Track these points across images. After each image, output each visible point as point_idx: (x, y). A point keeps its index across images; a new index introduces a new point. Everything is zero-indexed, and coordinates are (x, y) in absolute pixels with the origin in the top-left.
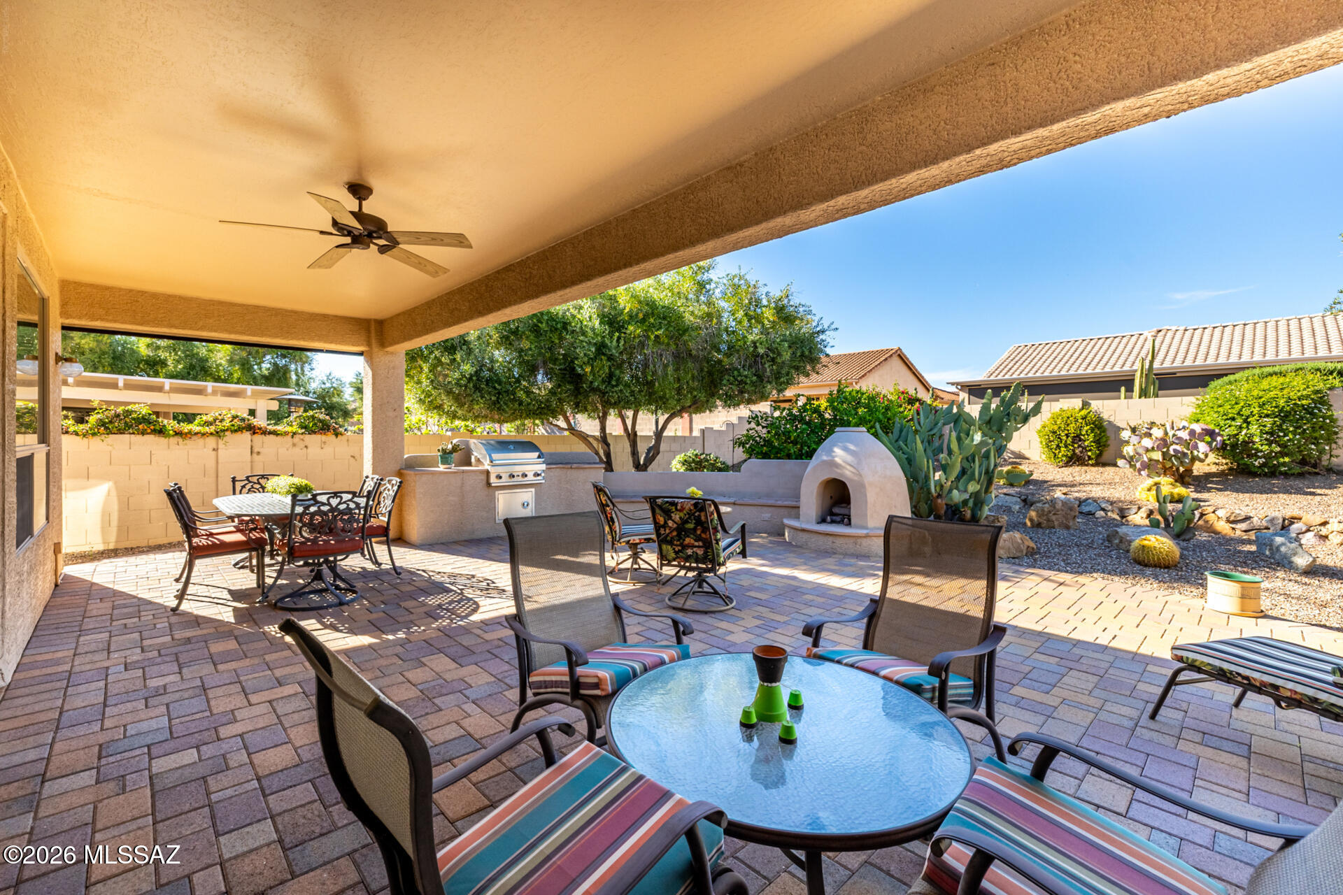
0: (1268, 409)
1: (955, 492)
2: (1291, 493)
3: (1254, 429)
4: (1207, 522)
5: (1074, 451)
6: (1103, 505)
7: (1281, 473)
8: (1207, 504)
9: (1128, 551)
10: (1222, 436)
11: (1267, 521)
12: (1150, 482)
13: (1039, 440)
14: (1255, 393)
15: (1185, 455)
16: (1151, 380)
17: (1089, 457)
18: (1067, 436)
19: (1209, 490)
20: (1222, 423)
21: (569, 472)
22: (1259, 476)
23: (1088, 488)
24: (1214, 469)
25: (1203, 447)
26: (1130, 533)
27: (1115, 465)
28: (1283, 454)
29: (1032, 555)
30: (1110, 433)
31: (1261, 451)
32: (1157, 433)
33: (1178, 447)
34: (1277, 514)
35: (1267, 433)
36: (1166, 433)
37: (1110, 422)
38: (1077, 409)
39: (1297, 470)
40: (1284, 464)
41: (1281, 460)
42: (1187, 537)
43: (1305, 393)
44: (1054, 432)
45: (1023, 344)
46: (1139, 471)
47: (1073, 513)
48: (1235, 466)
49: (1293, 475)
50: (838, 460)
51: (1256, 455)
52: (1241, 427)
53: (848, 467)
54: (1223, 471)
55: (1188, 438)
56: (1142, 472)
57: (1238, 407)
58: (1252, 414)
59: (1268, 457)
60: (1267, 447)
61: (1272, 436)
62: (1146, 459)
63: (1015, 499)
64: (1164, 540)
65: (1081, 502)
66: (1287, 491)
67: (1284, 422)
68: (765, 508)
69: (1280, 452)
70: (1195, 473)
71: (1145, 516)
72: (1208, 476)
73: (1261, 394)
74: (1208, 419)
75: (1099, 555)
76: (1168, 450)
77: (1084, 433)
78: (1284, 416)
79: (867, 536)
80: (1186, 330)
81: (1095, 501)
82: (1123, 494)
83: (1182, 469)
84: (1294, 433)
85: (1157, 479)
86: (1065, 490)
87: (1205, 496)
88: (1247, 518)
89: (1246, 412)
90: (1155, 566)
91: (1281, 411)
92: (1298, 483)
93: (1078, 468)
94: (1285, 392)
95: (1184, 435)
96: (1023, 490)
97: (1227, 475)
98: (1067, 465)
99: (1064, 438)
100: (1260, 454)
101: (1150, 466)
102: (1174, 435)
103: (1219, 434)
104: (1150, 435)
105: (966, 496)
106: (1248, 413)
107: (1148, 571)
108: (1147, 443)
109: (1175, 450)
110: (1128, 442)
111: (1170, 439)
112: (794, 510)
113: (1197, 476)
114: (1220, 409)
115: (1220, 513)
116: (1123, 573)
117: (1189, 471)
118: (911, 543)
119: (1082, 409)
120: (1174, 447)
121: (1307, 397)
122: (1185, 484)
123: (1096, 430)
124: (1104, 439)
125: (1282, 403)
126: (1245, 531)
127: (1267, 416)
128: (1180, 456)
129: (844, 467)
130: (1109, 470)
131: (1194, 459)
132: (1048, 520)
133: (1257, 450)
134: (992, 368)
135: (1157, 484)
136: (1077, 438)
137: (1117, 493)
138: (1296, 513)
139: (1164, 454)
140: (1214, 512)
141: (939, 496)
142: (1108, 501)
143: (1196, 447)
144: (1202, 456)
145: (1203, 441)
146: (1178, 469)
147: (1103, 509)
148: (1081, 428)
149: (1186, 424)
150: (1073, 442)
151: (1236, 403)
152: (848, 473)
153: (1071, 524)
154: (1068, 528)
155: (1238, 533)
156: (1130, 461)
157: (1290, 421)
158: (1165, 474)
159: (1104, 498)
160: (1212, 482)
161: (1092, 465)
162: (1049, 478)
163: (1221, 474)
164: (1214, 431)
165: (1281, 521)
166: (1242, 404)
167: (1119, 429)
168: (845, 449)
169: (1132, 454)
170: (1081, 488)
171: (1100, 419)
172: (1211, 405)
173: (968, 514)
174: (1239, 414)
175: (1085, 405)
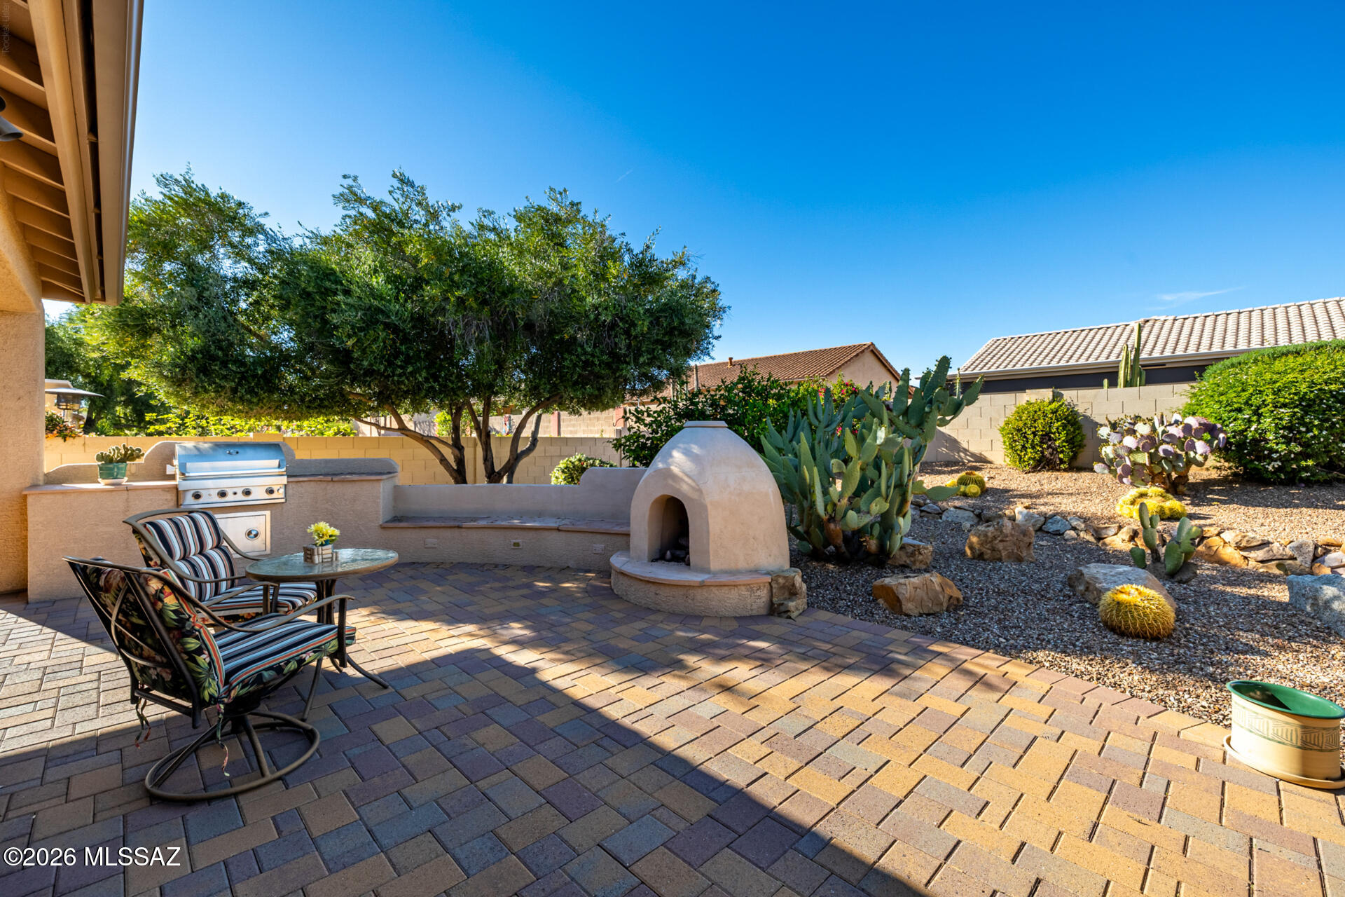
0: (1285, 397)
1: (851, 514)
2: (1316, 507)
3: (1267, 422)
4: (1210, 548)
5: (1042, 452)
6: (1074, 523)
7: (1302, 480)
8: (1208, 522)
9: (1096, 605)
10: (1225, 432)
11: (1293, 549)
12: (1134, 492)
13: (1002, 440)
14: (1268, 376)
15: (1178, 457)
16: (1137, 371)
17: (1061, 460)
18: (1034, 434)
19: (1210, 502)
20: (1225, 416)
21: (330, 487)
22: (1273, 484)
23: (1056, 500)
24: (1214, 475)
25: (1200, 446)
26: (1100, 576)
27: (1091, 470)
28: (1305, 456)
29: (955, 610)
30: (1086, 431)
31: (1277, 452)
32: (1143, 429)
33: (1169, 447)
34: (1303, 538)
35: (1284, 428)
36: (1154, 429)
37: (1085, 417)
38: (1047, 401)
39: (1322, 476)
40: (1306, 469)
41: (1304, 463)
42: (1185, 577)
43: (1332, 375)
44: (1019, 430)
45: (1001, 338)
46: (1121, 478)
47: (1027, 540)
48: (1241, 470)
49: (1318, 482)
50: (675, 469)
51: (1269, 456)
52: (1249, 421)
53: (686, 479)
54: (1226, 477)
55: (1182, 435)
56: (1125, 480)
57: (1245, 395)
58: (1264, 404)
59: (1285, 459)
60: (1284, 447)
61: (1290, 432)
62: (1128, 463)
63: (967, 514)
64: (1151, 593)
65: (1047, 518)
66: (1311, 505)
67: (1306, 413)
68: (599, 536)
69: (1301, 453)
70: (1191, 480)
71: (1127, 538)
72: (1207, 484)
73: (1275, 377)
74: (1207, 411)
75: (1053, 611)
76: (1157, 451)
77: (1054, 430)
78: (1307, 405)
79: (702, 585)
80: (1175, 320)
81: (1064, 517)
82: (1100, 507)
83: (1174, 475)
84: (1320, 428)
85: (1143, 489)
86: (1027, 502)
87: (1204, 510)
88: (1265, 544)
89: (1256, 401)
90: (1137, 636)
91: (1302, 399)
92: (1325, 493)
93: (1047, 474)
94: (1306, 374)
95: (1176, 431)
96: (978, 502)
97: (1231, 482)
98: (1035, 469)
99: (1031, 437)
100: (1275, 456)
101: (1134, 472)
102: (1164, 432)
103: (1222, 431)
104: (1132, 432)
105: (867, 520)
106: (1259, 402)
107: (1126, 646)
108: (1130, 441)
109: (1165, 451)
110: (1106, 442)
111: (1159, 436)
112: (623, 539)
113: (1193, 484)
114: (1223, 398)
115: (1227, 536)
116: (1086, 651)
117: (1183, 478)
118: (772, 596)
119: (1053, 401)
120: (1165, 446)
121: (1336, 380)
122: (1178, 495)
123: (1069, 427)
124: (1079, 438)
125: (1303, 388)
126: (1262, 562)
127: (1284, 405)
128: (1172, 459)
129: (682, 480)
130: (1085, 476)
131: (1190, 462)
132: (993, 549)
133: (1271, 451)
134: (968, 363)
135: (1142, 495)
136: (1047, 437)
137: (1092, 507)
138: (1331, 537)
139: (1151, 456)
140: (1218, 535)
141: (832, 519)
142: (1080, 517)
143: (1193, 447)
144: (1200, 459)
145: (1201, 439)
146: (1169, 476)
147: (1074, 529)
148: (1050, 425)
149: (1178, 417)
150: (1042, 442)
151: (1243, 390)
152: (685, 488)
153: (1025, 554)
154: (1019, 560)
155: (1252, 563)
156: (1110, 464)
157: (1315, 412)
158: (1153, 482)
159: (1075, 513)
160: (1212, 492)
161: (1065, 470)
162: (1013, 487)
163: (1223, 481)
164: (1215, 426)
165: (1311, 548)
166: (1251, 391)
167: (1097, 425)
168: (687, 453)
169: (1111, 456)
170: (1050, 499)
171: (1074, 414)
172: (1210, 393)
173: (873, 544)
174: (1247, 403)
175: (1057, 397)
